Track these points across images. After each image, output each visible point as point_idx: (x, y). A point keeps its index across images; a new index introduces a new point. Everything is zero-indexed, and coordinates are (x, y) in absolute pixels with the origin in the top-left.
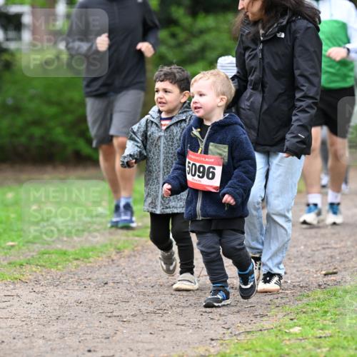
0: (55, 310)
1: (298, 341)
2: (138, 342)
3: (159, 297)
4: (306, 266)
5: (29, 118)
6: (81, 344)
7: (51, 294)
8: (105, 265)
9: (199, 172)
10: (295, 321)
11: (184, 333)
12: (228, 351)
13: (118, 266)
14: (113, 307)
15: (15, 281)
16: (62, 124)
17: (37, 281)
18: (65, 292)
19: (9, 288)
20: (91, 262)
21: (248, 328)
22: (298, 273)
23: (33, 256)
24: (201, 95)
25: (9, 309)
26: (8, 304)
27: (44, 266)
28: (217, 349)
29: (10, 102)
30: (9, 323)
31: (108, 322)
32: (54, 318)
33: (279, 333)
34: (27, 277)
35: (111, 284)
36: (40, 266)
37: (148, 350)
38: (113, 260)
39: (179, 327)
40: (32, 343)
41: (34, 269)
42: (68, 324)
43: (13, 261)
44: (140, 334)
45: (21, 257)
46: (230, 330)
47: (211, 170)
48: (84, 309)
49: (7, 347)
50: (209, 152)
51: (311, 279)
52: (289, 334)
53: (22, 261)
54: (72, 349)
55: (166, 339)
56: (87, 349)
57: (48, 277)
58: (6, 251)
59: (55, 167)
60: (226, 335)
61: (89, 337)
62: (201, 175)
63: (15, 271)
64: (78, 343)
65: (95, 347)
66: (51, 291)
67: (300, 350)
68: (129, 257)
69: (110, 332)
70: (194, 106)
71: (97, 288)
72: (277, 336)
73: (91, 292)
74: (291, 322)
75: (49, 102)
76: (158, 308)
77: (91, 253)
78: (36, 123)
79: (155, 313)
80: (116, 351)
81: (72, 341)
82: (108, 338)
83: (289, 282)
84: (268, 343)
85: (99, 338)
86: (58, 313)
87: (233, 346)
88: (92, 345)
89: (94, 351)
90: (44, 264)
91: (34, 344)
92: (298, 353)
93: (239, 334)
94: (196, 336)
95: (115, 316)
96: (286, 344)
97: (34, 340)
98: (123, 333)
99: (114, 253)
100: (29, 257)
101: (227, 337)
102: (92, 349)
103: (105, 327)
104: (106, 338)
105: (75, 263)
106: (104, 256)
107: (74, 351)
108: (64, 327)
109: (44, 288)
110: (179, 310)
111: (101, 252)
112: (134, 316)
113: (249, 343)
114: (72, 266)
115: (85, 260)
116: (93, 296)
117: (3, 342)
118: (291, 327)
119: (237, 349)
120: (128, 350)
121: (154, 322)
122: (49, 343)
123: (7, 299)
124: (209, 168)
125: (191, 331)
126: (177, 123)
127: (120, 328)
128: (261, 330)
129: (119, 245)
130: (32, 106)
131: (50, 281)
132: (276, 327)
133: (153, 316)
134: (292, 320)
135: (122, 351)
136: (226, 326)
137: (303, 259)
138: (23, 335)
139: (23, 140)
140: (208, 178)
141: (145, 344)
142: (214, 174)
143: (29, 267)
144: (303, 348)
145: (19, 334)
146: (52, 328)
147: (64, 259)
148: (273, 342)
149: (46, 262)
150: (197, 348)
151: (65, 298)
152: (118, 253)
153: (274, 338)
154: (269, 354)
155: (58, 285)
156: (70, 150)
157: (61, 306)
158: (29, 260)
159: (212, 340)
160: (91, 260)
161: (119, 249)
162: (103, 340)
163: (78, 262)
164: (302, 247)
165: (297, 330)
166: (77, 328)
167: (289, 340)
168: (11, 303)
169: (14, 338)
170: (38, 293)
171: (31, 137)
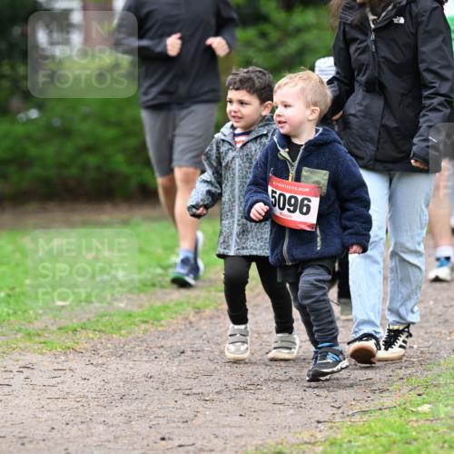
0: (119, 387)
1: (428, 422)
2: (224, 426)
3: (250, 369)
4: (436, 326)
5: (81, 142)
6: (153, 430)
7: (113, 367)
8: (181, 330)
9: (290, 205)
10: (424, 396)
11: (283, 414)
12: (339, 436)
13: (197, 330)
14: (192, 382)
15: (67, 351)
16: (124, 151)
17: (95, 351)
18: (131, 364)
19: (59, 360)
20: (162, 326)
21: (364, 406)
22: (426, 336)
23: (89, 319)
24: (286, 106)
25: (60, 387)
26: (58, 380)
27: (103, 332)
28: (325, 434)
29: (57, 123)
30: (61, 404)
31: (187, 401)
32: (117, 397)
33: (404, 412)
34: (83, 345)
35: (189, 353)
36: (99, 331)
37: (237, 437)
38: (191, 323)
39: (276, 407)
40: (91, 429)
41: (91, 335)
42: (135, 404)
43: (63, 325)
44: (227, 416)
45: (74, 321)
46: (341, 410)
47: (306, 202)
48: (155, 385)
49: (59, 435)
50: (302, 179)
51: (444, 342)
52: (416, 413)
53: (75, 326)
54: (140, 438)
55: (260, 422)
56: (160, 436)
57: (109, 345)
58: (54, 313)
59: (115, 205)
60: (336, 416)
61: (162, 421)
62: (292, 208)
63: (67, 338)
64: (148, 428)
65: (169, 433)
66: (113, 363)
67: (431, 434)
68: (211, 318)
69: (189, 414)
70: (278, 119)
71: (172, 358)
72: (401, 416)
73: (164, 363)
74: (418, 398)
75: (107, 123)
76: (249, 382)
77: (162, 314)
78: (90, 149)
79: (245, 389)
80: (197, 438)
81: (141, 426)
82: (187, 422)
83: (415, 346)
84: (390, 426)
85: (174, 422)
86: (122, 391)
87: (345, 430)
88: (166, 431)
89: (169, 439)
90: (103, 329)
91: (93, 431)
92: (429, 438)
93: (353, 415)
94: (298, 418)
95: (194, 394)
96: (413, 427)
97: (92, 425)
98: (205, 415)
99: (192, 314)
100: (84, 320)
101: (338, 419)
102: (166, 437)
103: (182, 407)
104: (184, 422)
105: (143, 326)
106: (180, 317)
107: (143, 439)
108: (131, 408)
109: (104, 360)
110: (276, 385)
111: (176, 312)
112: (218, 393)
113: (366, 425)
114: (139, 331)
115: (156, 323)
116: (167, 369)
117: (53, 428)
118: (418, 405)
119: (351, 433)
120: (212, 437)
121: (245, 401)
122: (112, 429)
123: (56, 373)
124: (303, 200)
125: (292, 411)
126: (256, 139)
127: (201, 409)
128: (380, 409)
129: (199, 303)
130: (85, 127)
131: (111, 350)
132: (400, 405)
133: (243, 394)
134: (419, 395)
135: (204, 438)
136: (337, 405)
137: (432, 318)
138: (79, 419)
139: (74, 171)
140: (301, 212)
141: (234, 429)
142: (309, 208)
143: (84, 333)
144: (435, 431)
145: (72, 418)
146: (116, 410)
147: (129, 322)
148: (397, 424)
149: (105, 326)
150: (300, 433)
151: (131, 372)
152: (197, 313)
153: (398, 419)
154: (392, 439)
155: (122, 355)
156: (134, 183)
157: (126, 381)
158: (84, 323)
159: (319, 422)
160: (163, 322)
161: (199, 308)
162: (180, 424)
163: (147, 326)
164: (432, 303)
165: (426, 408)
166: (146, 410)
167: (417, 421)
168: (62, 378)
169: (67, 424)
170: (96, 366)
171: (84, 168)
